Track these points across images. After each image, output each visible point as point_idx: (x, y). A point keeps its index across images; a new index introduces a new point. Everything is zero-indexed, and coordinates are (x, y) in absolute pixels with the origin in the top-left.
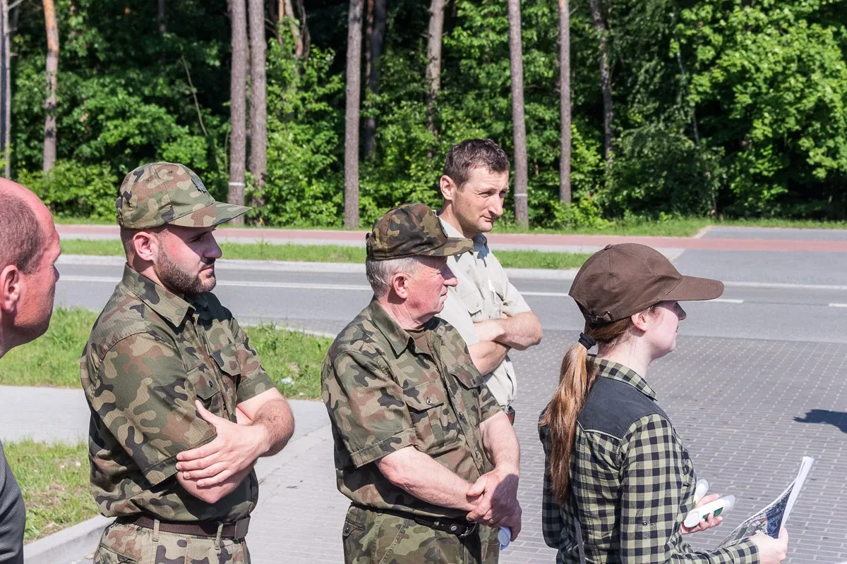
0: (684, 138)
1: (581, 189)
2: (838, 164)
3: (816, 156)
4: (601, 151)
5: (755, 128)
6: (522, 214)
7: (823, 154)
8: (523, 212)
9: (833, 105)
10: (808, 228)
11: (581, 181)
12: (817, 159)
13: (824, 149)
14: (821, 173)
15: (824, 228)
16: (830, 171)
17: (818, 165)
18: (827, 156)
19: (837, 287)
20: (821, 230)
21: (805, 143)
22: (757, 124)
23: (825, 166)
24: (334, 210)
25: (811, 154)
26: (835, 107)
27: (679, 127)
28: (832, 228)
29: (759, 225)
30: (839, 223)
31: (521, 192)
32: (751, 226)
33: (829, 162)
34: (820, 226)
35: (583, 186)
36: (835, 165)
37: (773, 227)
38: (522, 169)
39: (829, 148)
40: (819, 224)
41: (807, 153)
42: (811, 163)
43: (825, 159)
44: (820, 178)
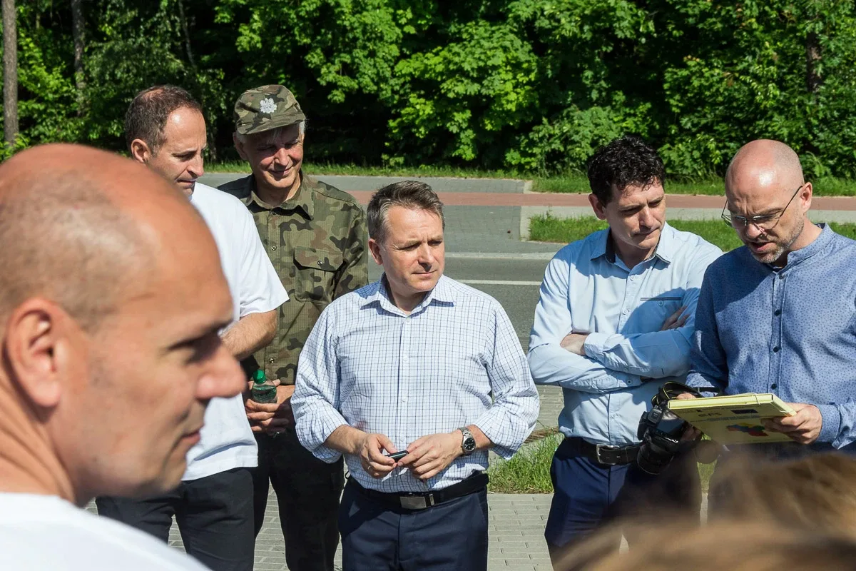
0: (169, 56)
1: (41, 123)
2: (359, 83)
3: (330, 74)
4: (68, 74)
5: (241, 34)
7: (338, 72)
9: (339, 9)
11: (40, 113)
12: (330, 78)
13: (337, 67)
14: (338, 96)
16: (349, 93)
17: (332, 86)
18: (343, 75)
21: (315, 58)
22: (244, 29)
23: (342, 86)
25: (324, 70)
26: (343, 13)
27: (163, 42)
33: (346, 82)
35: (44, 120)
36: (354, 85)
39: (344, 64)
41: (317, 71)
42: (323, 83)
43: (341, 77)
44: (338, 102)
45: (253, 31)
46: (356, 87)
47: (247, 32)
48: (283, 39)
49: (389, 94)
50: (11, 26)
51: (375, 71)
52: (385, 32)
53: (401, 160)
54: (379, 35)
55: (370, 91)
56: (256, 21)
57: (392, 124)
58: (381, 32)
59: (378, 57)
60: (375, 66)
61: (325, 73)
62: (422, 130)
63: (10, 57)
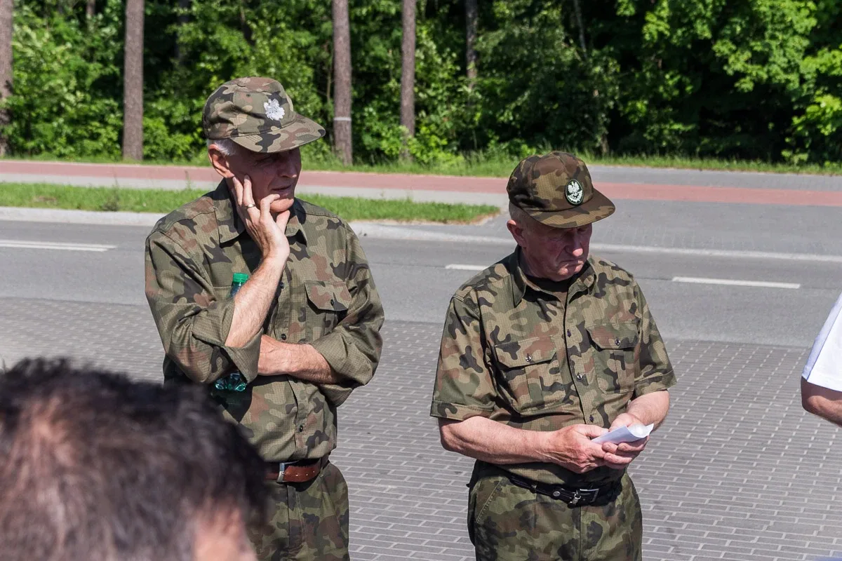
2: (768, 72)
3: (738, 62)
5: (648, 22)
6: (344, 145)
7: (747, 61)
8: (345, 141)
10: (711, 169)
12: (739, 66)
13: (747, 55)
14: (746, 85)
15: (732, 170)
16: (758, 83)
17: (739, 75)
18: (753, 63)
19: (706, 252)
20: (728, 173)
21: (721, 48)
22: (650, 17)
23: (750, 75)
24: (114, 136)
25: (731, 59)
28: (743, 170)
29: (648, 165)
30: (752, 163)
31: (343, 115)
32: (637, 165)
33: (755, 70)
34: (728, 167)
36: (763, 73)
37: (666, 166)
38: (344, 84)
39: (755, 53)
40: (727, 164)
41: (724, 60)
42: (730, 72)
43: (749, 66)
44: (746, 91)
45: (660, 18)
46: (765, 76)
47: (655, 20)
48: (684, 33)
49: (797, 85)
50: (411, 16)
51: (786, 60)
52: (794, 22)
53: (805, 157)
54: (789, 24)
55: (780, 80)
56: (663, 8)
57: (796, 120)
58: (791, 21)
59: (789, 47)
60: (784, 55)
61: (733, 62)
62: (829, 127)
63: (408, 47)
